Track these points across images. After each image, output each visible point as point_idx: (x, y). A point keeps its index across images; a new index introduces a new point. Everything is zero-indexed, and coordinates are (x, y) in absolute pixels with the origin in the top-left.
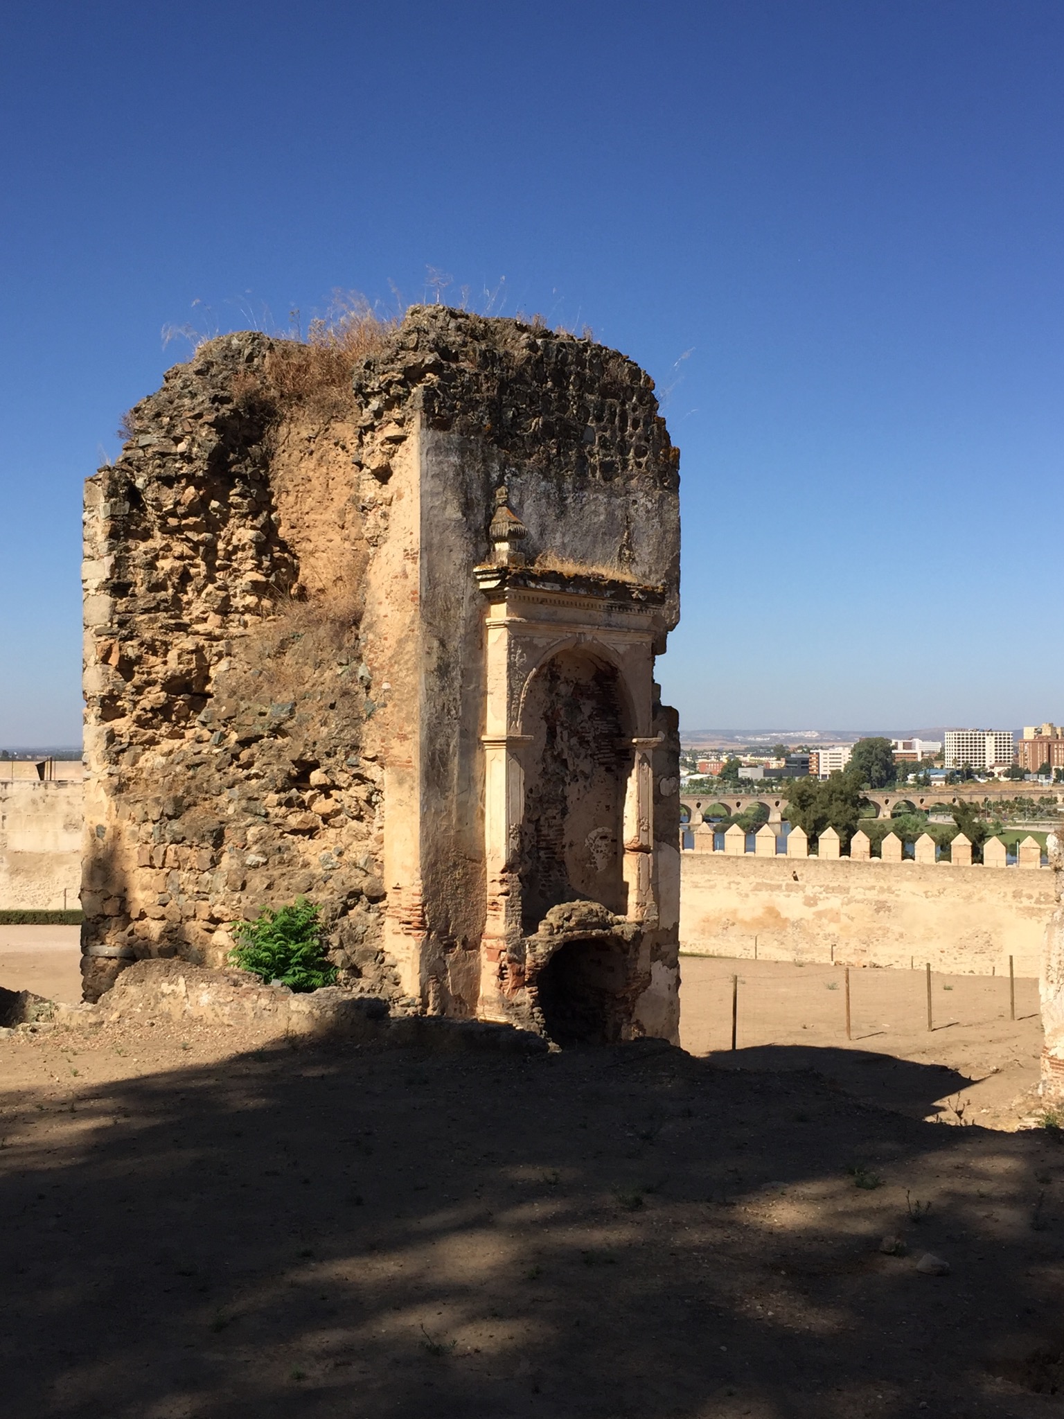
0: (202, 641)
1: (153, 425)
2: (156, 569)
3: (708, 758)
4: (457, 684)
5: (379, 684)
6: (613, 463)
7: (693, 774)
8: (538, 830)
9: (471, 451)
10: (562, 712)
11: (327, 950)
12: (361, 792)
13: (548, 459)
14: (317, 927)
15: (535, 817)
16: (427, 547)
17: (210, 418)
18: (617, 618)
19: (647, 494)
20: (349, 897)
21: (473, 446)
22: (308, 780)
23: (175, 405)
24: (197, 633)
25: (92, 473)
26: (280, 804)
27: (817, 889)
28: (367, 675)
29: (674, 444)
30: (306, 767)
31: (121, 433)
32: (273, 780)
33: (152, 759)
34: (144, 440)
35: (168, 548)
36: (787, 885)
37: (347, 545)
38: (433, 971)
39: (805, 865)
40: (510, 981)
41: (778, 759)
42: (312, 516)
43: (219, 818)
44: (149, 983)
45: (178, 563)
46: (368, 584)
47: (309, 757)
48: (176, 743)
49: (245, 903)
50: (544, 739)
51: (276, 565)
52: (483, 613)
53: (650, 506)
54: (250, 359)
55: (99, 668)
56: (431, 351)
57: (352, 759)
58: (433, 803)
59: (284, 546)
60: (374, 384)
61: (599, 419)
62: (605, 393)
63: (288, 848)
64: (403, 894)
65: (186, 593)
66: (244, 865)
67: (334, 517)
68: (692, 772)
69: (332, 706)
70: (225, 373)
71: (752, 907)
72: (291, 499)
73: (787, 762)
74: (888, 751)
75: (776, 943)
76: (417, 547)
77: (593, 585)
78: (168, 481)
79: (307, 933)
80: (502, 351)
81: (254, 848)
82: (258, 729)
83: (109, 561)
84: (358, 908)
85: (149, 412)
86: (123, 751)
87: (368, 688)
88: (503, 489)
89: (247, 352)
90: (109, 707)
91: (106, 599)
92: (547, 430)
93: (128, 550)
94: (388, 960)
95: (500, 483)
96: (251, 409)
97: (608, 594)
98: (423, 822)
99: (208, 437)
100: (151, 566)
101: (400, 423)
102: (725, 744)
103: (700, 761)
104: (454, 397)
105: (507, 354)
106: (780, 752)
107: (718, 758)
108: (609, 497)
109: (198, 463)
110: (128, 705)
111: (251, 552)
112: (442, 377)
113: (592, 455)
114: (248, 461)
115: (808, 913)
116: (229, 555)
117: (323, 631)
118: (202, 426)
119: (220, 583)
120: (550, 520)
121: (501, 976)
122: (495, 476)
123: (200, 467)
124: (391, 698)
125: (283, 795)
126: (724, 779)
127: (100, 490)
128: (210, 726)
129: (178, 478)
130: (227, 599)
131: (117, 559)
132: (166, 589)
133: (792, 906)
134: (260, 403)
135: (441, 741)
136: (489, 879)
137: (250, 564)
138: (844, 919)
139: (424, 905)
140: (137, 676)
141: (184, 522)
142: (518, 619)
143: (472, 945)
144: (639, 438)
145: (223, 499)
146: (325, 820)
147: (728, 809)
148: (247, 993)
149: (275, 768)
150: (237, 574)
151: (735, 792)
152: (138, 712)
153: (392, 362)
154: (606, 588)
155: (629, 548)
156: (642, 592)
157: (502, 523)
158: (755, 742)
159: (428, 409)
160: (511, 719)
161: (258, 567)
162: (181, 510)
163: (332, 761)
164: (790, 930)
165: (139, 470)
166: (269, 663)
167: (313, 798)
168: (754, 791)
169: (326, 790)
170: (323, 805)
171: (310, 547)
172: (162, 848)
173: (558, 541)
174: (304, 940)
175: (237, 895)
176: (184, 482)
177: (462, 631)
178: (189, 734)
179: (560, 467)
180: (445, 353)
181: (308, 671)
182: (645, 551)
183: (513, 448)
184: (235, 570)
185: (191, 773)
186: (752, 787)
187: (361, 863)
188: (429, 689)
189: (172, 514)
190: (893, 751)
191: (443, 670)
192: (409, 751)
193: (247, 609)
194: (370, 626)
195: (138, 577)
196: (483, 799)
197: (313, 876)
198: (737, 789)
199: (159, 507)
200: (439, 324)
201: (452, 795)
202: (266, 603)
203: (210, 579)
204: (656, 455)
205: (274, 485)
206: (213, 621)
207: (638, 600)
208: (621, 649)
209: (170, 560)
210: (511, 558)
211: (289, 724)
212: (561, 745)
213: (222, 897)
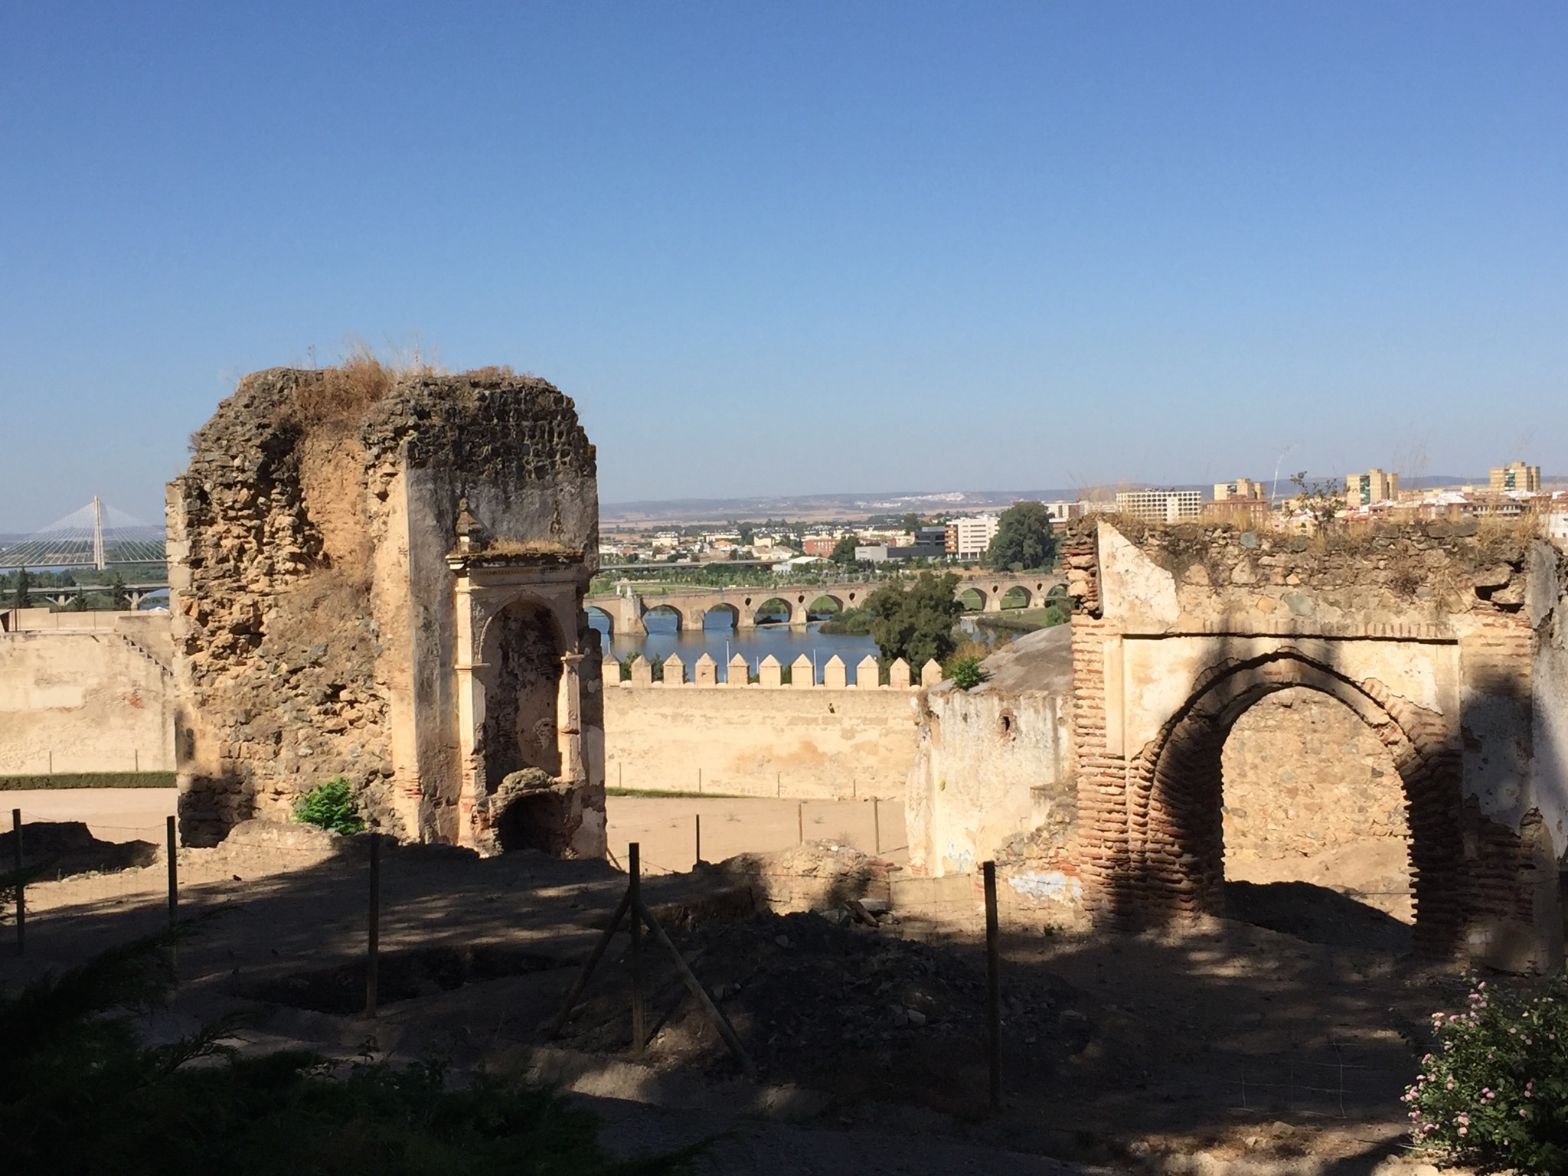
0: (257, 598)
1: (215, 446)
2: (221, 546)
3: (817, 534)
4: (437, 634)
5: (385, 634)
6: (544, 466)
7: (797, 557)
8: (498, 724)
9: (442, 478)
10: (513, 642)
11: (357, 809)
12: (375, 705)
13: (497, 473)
14: (350, 796)
15: (495, 715)
16: (414, 547)
17: (258, 442)
18: (551, 576)
19: (571, 483)
20: (370, 775)
21: (442, 474)
22: (338, 697)
23: (230, 431)
24: (253, 592)
25: (172, 480)
26: (319, 713)
27: (855, 721)
28: (377, 629)
29: (591, 442)
30: (337, 689)
31: (189, 448)
32: (314, 697)
33: (225, 681)
34: (209, 456)
35: (228, 531)
36: (824, 718)
37: (358, 527)
38: (428, 820)
39: (841, 697)
40: (479, 826)
41: (908, 534)
42: (332, 505)
43: (277, 724)
44: (253, 833)
45: (236, 542)
46: (375, 566)
47: (339, 682)
48: (241, 669)
49: (299, 781)
50: (500, 662)
51: (306, 540)
52: (453, 584)
53: (573, 491)
54: (282, 390)
55: (184, 618)
56: (412, 415)
57: (368, 684)
58: (424, 713)
59: (312, 525)
60: (374, 438)
61: (532, 437)
62: (535, 419)
63: (327, 743)
64: (406, 772)
65: (242, 562)
66: (296, 755)
67: (348, 507)
68: (796, 553)
69: (354, 649)
70: (265, 405)
71: (788, 742)
72: (316, 493)
73: (917, 537)
74: (1044, 519)
75: (813, 779)
76: (407, 548)
77: (528, 559)
78: (229, 486)
79: (343, 800)
80: (461, 405)
81: (304, 744)
82: (301, 662)
83: (188, 543)
84: (377, 782)
85: (212, 435)
86: (203, 676)
87: (377, 636)
88: (464, 500)
89: (279, 386)
90: (192, 646)
91: (187, 570)
92: (495, 453)
93: (200, 534)
94: (398, 815)
95: (463, 495)
96: (285, 431)
97: (540, 562)
98: (417, 726)
99: (257, 456)
100: (218, 545)
101: (393, 464)
102: (844, 513)
103: (808, 538)
104: (428, 444)
105: (464, 408)
106: (911, 524)
107: (831, 534)
108: (542, 490)
109: (249, 474)
110: (205, 644)
111: (290, 532)
112: (420, 433)
113: (528, 463)
114: (284, 469)
115: (845, 746)
116: (273, 535)
117: (345, 593)
118: (251, 447)
119: (266, 554)
120: (498, 515)
121: (473, 822)
122: (458, 492)
123: (251, 476)
124: (393, 645)
125: (321, 707)
126: (837, 562)
127: (179, 494)
128: (266, 659)
129: (235, 484)
130: (272, 565)
131: (193, 542)
132: (228, 561)
133: (829, 740)
134: (292, 426)
135: (427, 672)
136: (463, 759)
137: (288, 540)
138: (882, 751)
139: (420, 778)
140: (210, 624)
141: (240, 513)
142: (477, 587)
143: (452, 803)
144: (564, 444)
145: (267, 496)
146: (351, 723)
147: (839, 602)
148: (316, 837)
149: (315, 689)
150: (279, 547)
151: (850, 580)
152: (212, 649)
153: (386, 423)
154: (539, 558)
155: (559, 523)
156: (565, 557)
157: (464, 525)
158: (881, 509)
159: (411, 457)
160: (474, 654)
161: (295, 542)
162: (237, 506)
163: (355, 685)
164: (827, 764)
165: (206, 478)
166: (306, 614)
167: (342, 708)
168: (874, 578)
169: (352, 703)
170: (349, 714)
171: (331, 526)
172: (237, 745)
173: (505, 528)
174: (342, 804)
175: (294, 776)
176: (239, 486)
177: (439, 598)
178: (250, 662)
179: (505, 476)
180: (422, 414)
181: (335, 621)
182: (570, 524)
183: (470, 470)
184: (278, 545)
185: (255, 692)
186: (873, 571)
187: (377, 752)
188: (418, 639)
189: (232, 508)
190: (1051, 521)
191: (427, 626)
192: (407, 679)
193: (287, 572)
194: (377, 595)
195: (209, 553)
196: (457, 707)
197: (345, 762)
198: (854, 575)
199: (222, 504)
200: (417, 392)
201: (437, 707)
202: (301, 567)
203: (260, 551)
204: (577, 453)
205: (303, 483)
206: (264, 581)
207: (563, 563)
208: (552, 597)
209: (230, 539)
210: (471, 548)
211: (324, 659)
212: (512, 664)
213: (283, 777)
